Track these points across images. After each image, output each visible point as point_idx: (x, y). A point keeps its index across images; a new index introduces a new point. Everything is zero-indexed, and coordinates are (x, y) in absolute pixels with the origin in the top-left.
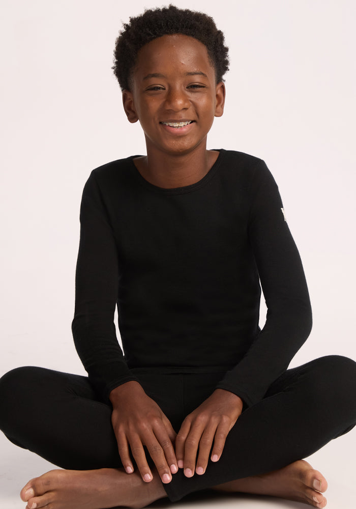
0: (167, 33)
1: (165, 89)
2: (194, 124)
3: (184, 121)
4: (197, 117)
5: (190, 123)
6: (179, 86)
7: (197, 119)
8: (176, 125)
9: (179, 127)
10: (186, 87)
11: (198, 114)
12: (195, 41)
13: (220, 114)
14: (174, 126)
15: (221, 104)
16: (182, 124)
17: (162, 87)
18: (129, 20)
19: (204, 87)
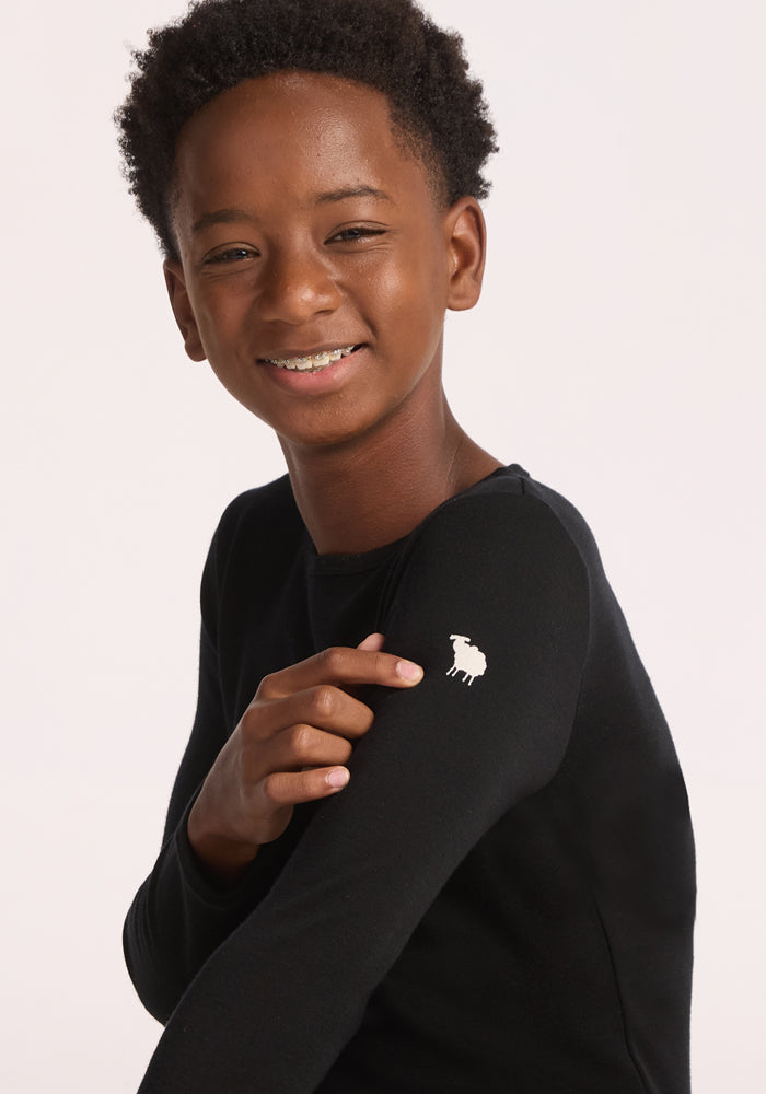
0: (250, 74)
1: (257, 254)
2: (362, 354)
3: (331, 349)
4: (370, 332)
5: (352, 351)
6: (301, 240)
7: (372, 336)
8: (307, 364)
9: (314, 368)
10: (323, 241)
11: (370, 323)
12: (344, 85)
13: (467, 300)
14: (300, 367)
15: (473, 268)
16: (325, 360)
17: (248, 247)
18: (147, 39)
19: (380, 232)
